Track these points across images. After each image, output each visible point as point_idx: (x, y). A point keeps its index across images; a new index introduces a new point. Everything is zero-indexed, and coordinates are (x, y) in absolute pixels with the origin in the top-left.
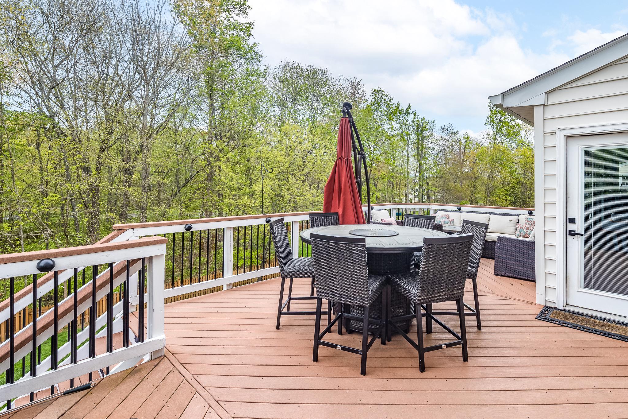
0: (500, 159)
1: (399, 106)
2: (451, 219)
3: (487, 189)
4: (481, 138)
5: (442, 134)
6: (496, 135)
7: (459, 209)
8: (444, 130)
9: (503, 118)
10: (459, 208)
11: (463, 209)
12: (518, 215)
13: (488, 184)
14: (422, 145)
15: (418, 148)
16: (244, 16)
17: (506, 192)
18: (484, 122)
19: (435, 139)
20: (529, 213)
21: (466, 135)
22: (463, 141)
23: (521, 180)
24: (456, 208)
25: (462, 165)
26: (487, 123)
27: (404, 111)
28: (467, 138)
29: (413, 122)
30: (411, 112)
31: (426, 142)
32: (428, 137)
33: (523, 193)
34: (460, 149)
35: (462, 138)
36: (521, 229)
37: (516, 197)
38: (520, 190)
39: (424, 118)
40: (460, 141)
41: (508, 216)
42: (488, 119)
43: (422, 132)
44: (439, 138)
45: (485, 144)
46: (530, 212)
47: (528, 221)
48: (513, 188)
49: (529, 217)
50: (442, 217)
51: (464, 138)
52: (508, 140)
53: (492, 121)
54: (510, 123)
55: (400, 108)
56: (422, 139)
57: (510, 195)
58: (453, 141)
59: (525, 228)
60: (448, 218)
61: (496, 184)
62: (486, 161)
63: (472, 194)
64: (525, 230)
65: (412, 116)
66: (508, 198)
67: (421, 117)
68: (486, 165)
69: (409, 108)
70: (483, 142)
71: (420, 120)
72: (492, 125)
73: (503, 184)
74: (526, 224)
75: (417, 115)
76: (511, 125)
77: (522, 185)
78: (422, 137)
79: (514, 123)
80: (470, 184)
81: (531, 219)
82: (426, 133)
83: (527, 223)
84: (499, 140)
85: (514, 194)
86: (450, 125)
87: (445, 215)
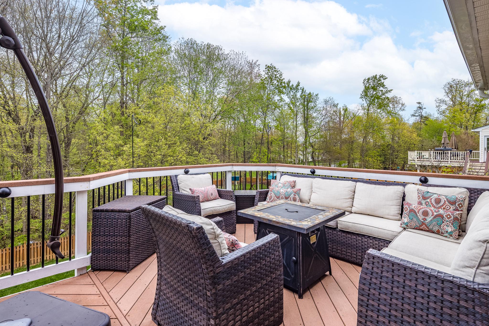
0: (373, 127)
1: (290, 83)
2: (298, 187)
3: (362, 151)
4: (356, 109)
5: (325, 106)
6: (369, 107)
7: (313, 172)
8: (326, 102)
9: (375, 93)
10: (312, 170)
11: (318, 172)
12: (404, 185)
13: (363, 147)
14: (307, 114)
15: (304, 117)
16: (151, 3)
17: (378, 154)
18: (360, 96)
19: (319, 109)
20: (421, 181)
21: (345, 107)
22: (342, 113)
23: (390, 143)
24: (307, 171)
25: (341, 131)
26: (362, 97)
27: (294, 87)
28: (346, 110)
29: (301, 96)
30: (300, 88)
31: (311, 112)
32: (312, 108)
33: (392, 154)
34: (340, 118)
35: (342, 110)
36: (412, 213)
37: (385, 157)
38: (389, 151)
39: (310, 93)
40: (340, 112)
41: (385, 187)
42: (363, 93)
43: (308, 104)
44: (322, 109)
45: (360, 114)
46: (423, 178)
47: (424, 198)
48: (383, 150)
49: (424, 188)
50: (284, 185)
51: (343, 109)
52: (379, 111)
53: (366, 95)
54: (381, 96)
55: (291, 85)
56: (308, 110)
57: (380, 156)
58: (334, 111)
59: (421, 211)
60: (294, 187)
61: (369, 147)
62: (361, 127)
63: (349, 155)
64: (421, 217)
65: (300, 91)
66: (379, 158)
67: (308, 92)
68: (361, 131)
69: (298, 85)
70: (359, 112)
71: (307, 94)
72: (366, 98)
73: (375, 147)
74: (420, 203)
75: (304, 90)
76: (382, 98)
77: (391, 148)
78: (307, 108)
79: (384, 96)
80: (348, 147)
81: (429, 194)
82: (311, 105)
83: (423, 202)
84: (372, 111)
85: (384, 155)
86: (331, 98)
87: (290, 182)
